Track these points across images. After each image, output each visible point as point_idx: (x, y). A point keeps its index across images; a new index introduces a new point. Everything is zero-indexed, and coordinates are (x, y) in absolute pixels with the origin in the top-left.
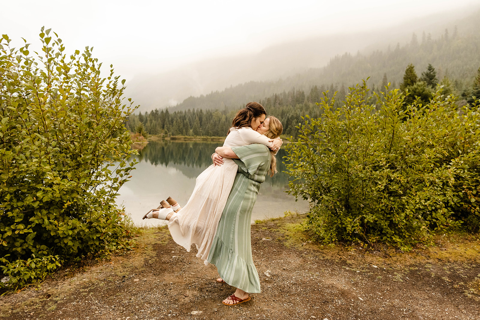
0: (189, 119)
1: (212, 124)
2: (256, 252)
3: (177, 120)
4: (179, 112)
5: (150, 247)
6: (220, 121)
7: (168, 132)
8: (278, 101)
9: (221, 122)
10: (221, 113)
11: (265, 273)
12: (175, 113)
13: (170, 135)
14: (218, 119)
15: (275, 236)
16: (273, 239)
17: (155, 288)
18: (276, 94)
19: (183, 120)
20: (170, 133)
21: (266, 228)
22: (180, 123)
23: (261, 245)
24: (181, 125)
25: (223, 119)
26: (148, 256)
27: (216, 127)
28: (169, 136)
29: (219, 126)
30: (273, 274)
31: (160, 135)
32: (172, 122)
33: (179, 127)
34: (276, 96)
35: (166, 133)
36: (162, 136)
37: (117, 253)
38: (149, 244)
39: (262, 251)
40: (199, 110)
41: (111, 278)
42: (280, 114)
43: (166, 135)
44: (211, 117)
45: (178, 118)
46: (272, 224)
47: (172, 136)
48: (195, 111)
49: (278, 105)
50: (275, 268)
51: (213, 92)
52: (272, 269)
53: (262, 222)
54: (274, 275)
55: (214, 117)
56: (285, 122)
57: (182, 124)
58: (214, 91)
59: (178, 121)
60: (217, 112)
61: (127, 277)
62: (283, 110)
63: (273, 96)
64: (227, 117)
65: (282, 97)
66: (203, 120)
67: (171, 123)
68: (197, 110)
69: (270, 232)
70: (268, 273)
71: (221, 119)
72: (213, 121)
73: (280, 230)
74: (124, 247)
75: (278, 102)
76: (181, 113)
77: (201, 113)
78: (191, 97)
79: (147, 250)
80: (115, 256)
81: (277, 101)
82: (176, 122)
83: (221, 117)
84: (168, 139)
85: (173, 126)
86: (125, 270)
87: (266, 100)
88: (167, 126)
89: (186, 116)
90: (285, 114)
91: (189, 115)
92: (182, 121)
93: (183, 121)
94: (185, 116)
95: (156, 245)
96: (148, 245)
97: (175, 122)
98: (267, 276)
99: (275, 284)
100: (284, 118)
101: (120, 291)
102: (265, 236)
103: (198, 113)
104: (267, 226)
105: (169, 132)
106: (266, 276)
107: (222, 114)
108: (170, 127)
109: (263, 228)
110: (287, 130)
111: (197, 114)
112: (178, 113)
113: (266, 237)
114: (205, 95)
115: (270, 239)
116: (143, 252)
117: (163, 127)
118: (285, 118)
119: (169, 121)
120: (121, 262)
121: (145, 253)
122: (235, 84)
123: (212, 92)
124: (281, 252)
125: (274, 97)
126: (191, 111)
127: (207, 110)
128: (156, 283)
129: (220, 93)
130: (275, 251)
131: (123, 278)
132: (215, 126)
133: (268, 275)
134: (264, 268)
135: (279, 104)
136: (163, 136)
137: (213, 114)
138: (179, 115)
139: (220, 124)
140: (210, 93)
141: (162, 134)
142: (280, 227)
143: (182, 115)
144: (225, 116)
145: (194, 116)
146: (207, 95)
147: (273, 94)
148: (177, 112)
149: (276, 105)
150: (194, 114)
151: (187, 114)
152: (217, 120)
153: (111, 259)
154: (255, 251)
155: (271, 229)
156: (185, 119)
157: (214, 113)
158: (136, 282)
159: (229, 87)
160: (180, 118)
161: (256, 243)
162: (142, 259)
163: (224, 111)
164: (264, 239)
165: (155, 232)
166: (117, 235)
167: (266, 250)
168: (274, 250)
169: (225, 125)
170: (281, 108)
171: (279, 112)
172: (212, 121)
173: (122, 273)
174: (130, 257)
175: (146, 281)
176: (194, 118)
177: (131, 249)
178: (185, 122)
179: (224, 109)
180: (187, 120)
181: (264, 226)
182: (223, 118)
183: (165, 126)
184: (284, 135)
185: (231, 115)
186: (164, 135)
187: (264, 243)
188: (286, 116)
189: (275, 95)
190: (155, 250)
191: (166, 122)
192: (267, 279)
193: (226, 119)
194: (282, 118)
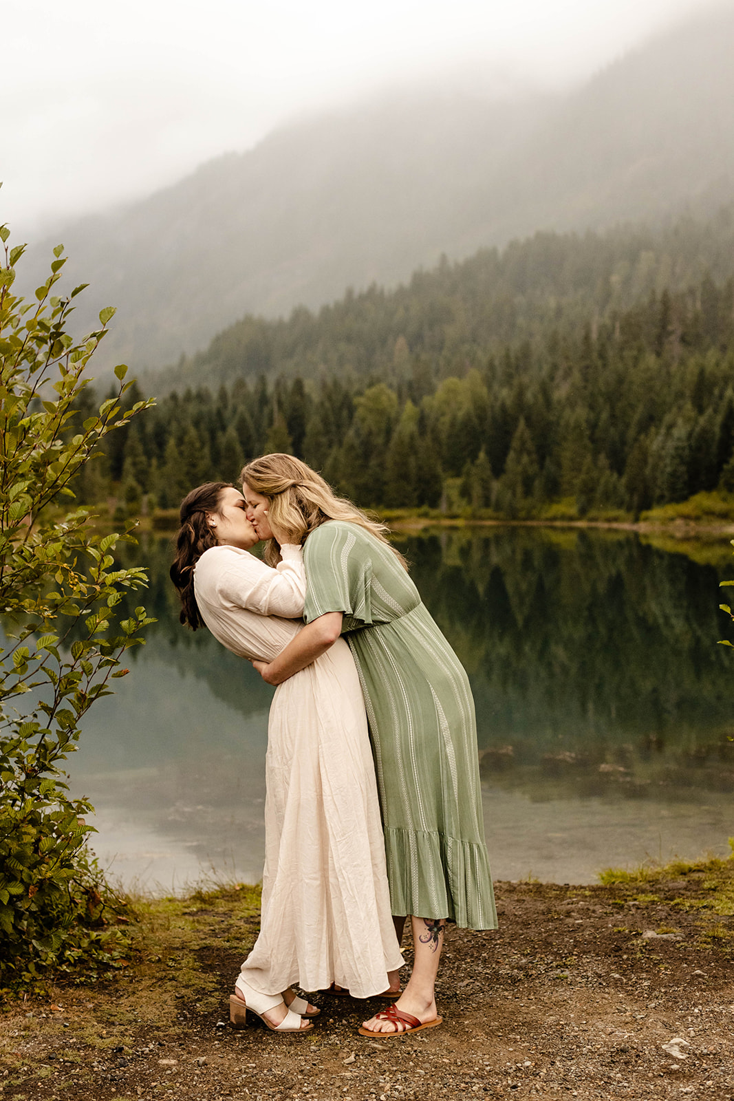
0: (242, 428)
1: (352, 447)
2: (619, 980)
3: (185, 432)
4: (194, 391)
5: (188, 960)
6: (388, 432)
7: (139, 489)
8: (675, 327)
9: (395, 436)
10: (394, 396)
11: (664, 1047)
12: (174, 397)
13: (151, 505)
14: (383, 425)
15: (698, 923)
16: (690, 936)
17: (244, 1086)
18: (665, 295)
19: (213, 434)
20: (153, 497)
21: (651, 897)
22: (198, 445)
23: (639, 955)
24: (202, 458)
25: (406, 426)
26: (187, 987)
27: (373, 462)
28: (144, 510)
29: (389, 459)
30: (697, 1052)
31: (101, 506)
32: (161, 444)
33: (194, 465)
34: (666, 302)
35: (132, 497)
36: (112, 511)
37: (65, 975)
38: (177, 949)
39: (644, 975)
40: (290, 384)
41: (71, 1055)
42: (688, 393)
43: (133, 506)
44: (345, 413)
45: (188, 423)
46: (682, 882)
47: (159, 512)
48: (270, 389)
49: (674, 348)
50: (705, 1030)
51: (356, 295)
52: (692, 1034)
53: (634, 880)
54: (703, 1055)
55: (360, 412)
56: (717, 430)
57: (206, 450)
58: (361, 287)
59: (186, 439)
60: (374, 390)
61: (131, 1051)
62: (702, 372)
63: (653, 302)
64: (427, 411)
65: (699, 305)
66: (309, 428)
67: (154, 446)
68: (278, 384)
69: (675, 909)
70: (677, 1048)
71: (397, 420)
72: (357, 434)
73: (715, 903)
74: (85, 956)
75: (679, 332)
76: (201, 397)
77: (298, 398)
78: (248, 321)
79: (177, 969)
80: (63, 988)
81: (670, 328)
82: (180, 441)
83: (393, 415)
84: (142, 524)
85: (162, 461)
86: (115, 1030)
87: (618, 325)
88: (134, 464)
89: (227, 414)
90: (716, 392)
91: (241, 408)
92: (206, 435)
93: (213, 438)
94: (219, 413)
95: (206, 953)
96: (178, 952)
97: (172, 442)
98: (674, 1059)
99: (709, 1083)
100: (709, 411)
101: (118, 1091)
102: (656, 924)
103: (284, 398)
104: (660, 889)
105: (146, 492)
106: (668, 1056)
107: (400, 396)
108: (150, 465)
109: (642, 897)
110: (725, 467)
111: (280, 403)
112: (188, 397)
113: (659, 926)
114: (315, 310)
115: (676, 934)
116: (164, 974)
117: (116, 471)
118: (716, 411)
119: (143, 440)
120: (91, 1006)
121: (173, 979)
122: (462, 250)
123: (350, 293)
124: (725, 977)
125: (658, 307)
126: (251, 385)
127: (329, 381)
128: (247, 1073)
129: (386, 293)
130: (699, 976)
131: (115, 1056)
132: (366, 455)
133: (676, 1053)
134: (660, 1031)
135: (683, 340)
136: (119, 510)
137: (357, 400)
138: (192, 409)
139: (392, 444)
140: (340, 296)
141: (112, 505)
142: (717, 894)
143: (205, 408)
144: (417, 410)
145: (266, 411)
146: (326, 310)
147: (653, 292)
148: (181, 394)
149: (667, 347)
150: (264, 400)
151: (231, 402)
152: (374, 429)
153: (48, 996)
154: (617, 976)
155: (677, 901)
156: (224, 428)
157: (360, 393)
158: (169, 1067)
159: (430, 263)
160: (197, 424)
161: (618, 949)
162: (166, 996)
163: (410, 385)
164: (649, 934)
165: (187, 910)
166: (48, 913)
167: (664, 971)
168: (698, 972)
169: (416, 453)
170: (693, 363)
171: (682, 380)
172: (351, 433)
173: (107, 1041)
174: (117, 991)
175: (205, 1064)
176: (265, 422)
177: (116, 965)
178: (222, 439)
179: (409, 375)
180: (232, 432)
181: (643, 891)
182: (404, 416)
183: (128, 462)
184: (714, 494)
185: (447, 402)
186: (123, 504)
187: (650, 947)
188: (721, 397)
189: (659, 296)
190: (207, 969)
191: (129, 442)
192: (675, 1067)
193: (422, 421)
194: (701, 410)
